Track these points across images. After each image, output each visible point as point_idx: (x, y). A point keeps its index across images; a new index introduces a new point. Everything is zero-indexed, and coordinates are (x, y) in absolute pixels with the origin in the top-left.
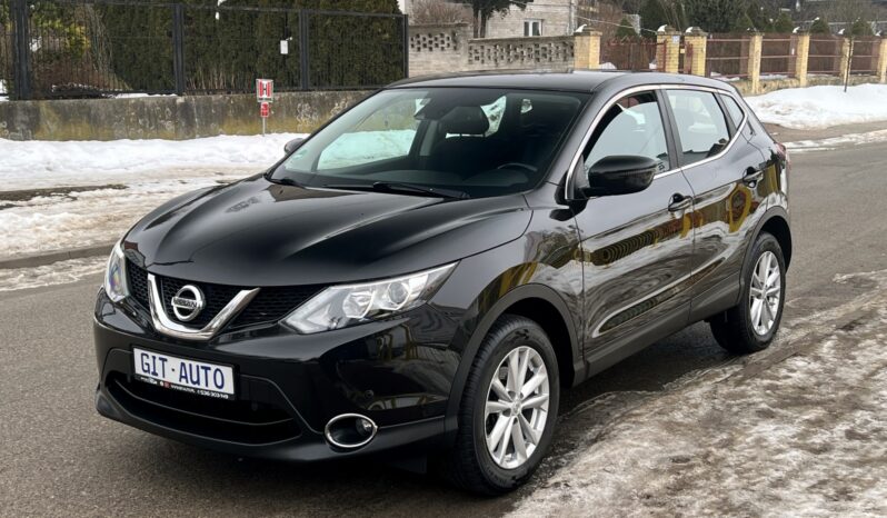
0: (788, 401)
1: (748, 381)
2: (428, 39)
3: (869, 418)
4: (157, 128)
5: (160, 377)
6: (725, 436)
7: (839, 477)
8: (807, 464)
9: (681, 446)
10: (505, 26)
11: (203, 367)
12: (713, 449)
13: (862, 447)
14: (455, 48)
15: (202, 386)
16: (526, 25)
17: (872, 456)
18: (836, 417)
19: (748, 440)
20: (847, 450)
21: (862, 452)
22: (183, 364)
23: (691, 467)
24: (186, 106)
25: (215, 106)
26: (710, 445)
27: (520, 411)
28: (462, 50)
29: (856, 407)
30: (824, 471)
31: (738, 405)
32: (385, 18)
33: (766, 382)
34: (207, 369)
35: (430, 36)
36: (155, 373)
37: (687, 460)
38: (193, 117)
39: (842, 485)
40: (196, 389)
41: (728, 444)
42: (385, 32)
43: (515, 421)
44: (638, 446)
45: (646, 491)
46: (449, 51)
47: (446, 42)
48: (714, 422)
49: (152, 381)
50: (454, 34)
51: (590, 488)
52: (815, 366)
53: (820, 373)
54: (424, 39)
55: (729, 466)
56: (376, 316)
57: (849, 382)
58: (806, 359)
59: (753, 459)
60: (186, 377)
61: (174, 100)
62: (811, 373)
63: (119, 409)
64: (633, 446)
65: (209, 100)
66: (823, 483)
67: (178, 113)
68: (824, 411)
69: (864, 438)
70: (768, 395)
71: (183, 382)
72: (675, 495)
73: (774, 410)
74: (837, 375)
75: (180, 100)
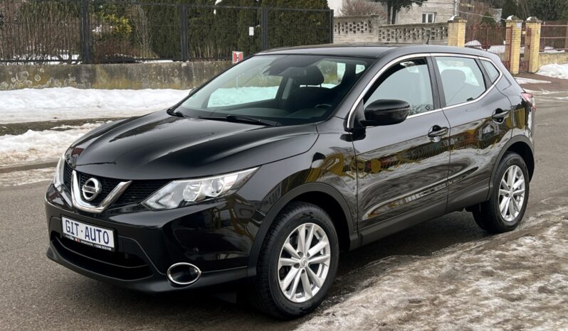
0: (508, 265)
1: (486, 251)
2: (353, 26)
3: (560, 279)
4: (169, 82)
5: (75, 236)
6: (452, 287)
7: (520, 318)
8: (502, 308)
9: (420, 292)
10: (409, 17)
11: (97, 230)
12: (441, 295)
13: (547, 298)
14: (370, 31)
15: (97, 242)
16: (424, 16)
17: (550, 304)
18: (538, 277)
19: (468, 290)
20: (535, 300)
21: (544, 301)
22: (87, 228)
23: (421, 306)
24: (187, 68)
25: (206, 68)
26: (439, 293)
27: (307, 265)
28: (375, 32)
29: (555, 271)
30: (512, 313)
31: (471, 267)
32: (318, 12)
33: (498, 252)
34: (99, 231)
35: (354, 23)
36: (73, 233)
37: (420, 302)
38: (192, 76)
39: (519, 323)
40: (94, 244)
41: (452, 293)
42: (318, 21)
43: (303, 271)
44: (390, 291)
45: (384, 321)
46: (366, 33)
47: (365, 27)
48: (451, 277)
49: (71, 238)
50: (370, 22)
51: (347, 317)
52: (538, 243)
53: (539, 248)
54: (351, 25)
55: (447, 307)
56: (204, 200)
57: (557, 255)
58: (534, 238)
59: (466, 303)
60: (88, 236)
61: (181, 64)
62: (533, 248)
63: (56, 255)
64: (387, 291)
65: (202, 65)
66: (507, 321)
67: (183, 73)
68: (531, 274)
69: (551, 292)
70: (496, 261)
71: (87, 239)
72: (402, 324)
73: (495, 271)
74: (551, 249)
75: (184, 64)
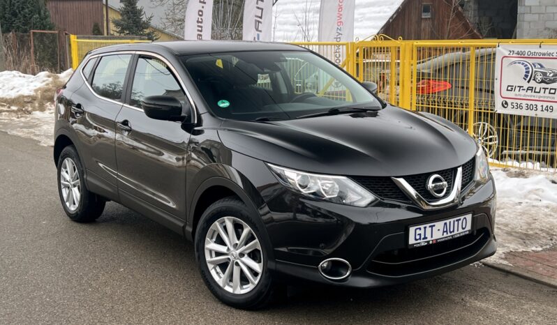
5: (429, 239)
11: (456, 221)
15: (456, 232)
22: (446, 224)
34: (459, 220)
36: (425, 238)
40: (452, 236)
49: (423, 244)
71: (445, 235)
